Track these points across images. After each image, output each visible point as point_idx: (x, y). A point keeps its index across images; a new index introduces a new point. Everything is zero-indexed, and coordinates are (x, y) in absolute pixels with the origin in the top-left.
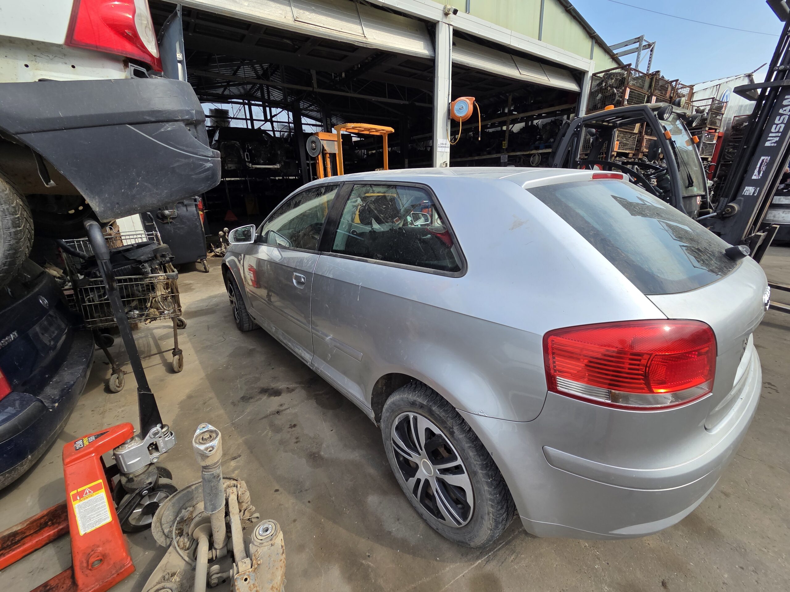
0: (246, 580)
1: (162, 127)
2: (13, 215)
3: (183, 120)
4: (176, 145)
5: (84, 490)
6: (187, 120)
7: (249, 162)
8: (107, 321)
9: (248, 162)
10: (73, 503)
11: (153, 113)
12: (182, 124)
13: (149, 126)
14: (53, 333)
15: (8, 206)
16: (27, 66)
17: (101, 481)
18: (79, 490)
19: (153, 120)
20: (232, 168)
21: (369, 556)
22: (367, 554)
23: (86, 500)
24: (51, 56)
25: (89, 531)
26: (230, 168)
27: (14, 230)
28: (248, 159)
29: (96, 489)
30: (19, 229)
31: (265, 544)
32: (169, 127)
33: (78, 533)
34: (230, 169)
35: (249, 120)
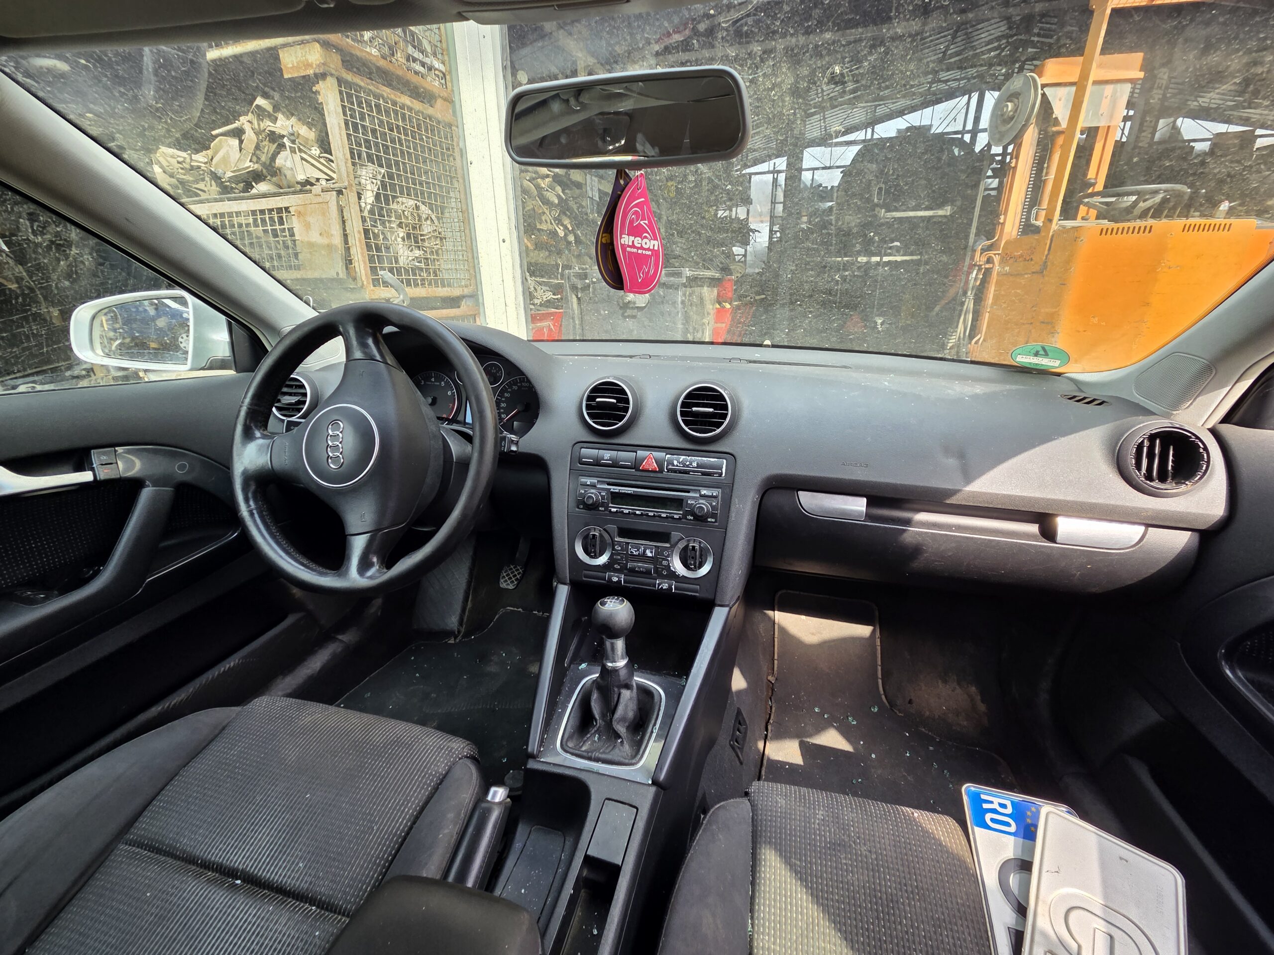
7: (882, 206)
9: (879, 206)
28: (880, 198)
35: (968, 132)
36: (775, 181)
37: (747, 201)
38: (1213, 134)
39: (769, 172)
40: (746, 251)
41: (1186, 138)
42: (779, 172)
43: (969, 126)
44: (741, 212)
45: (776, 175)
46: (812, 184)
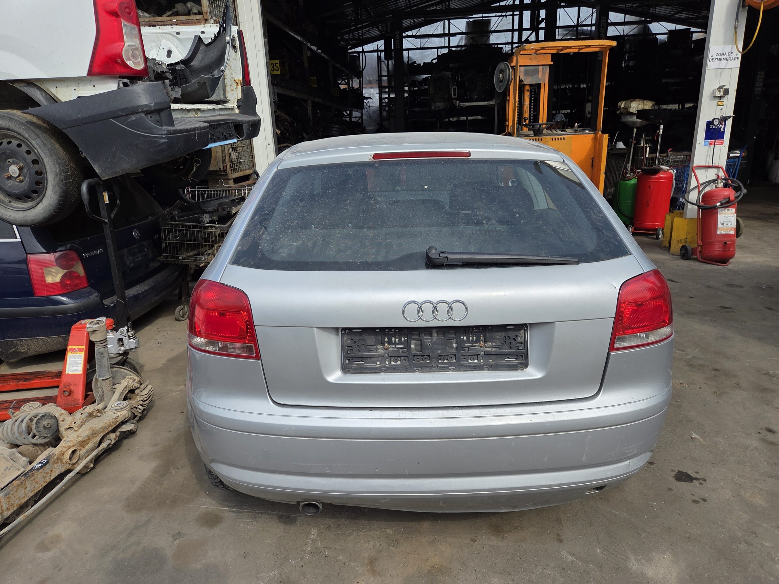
0: (82, 414)
1: (130, 118)
2: (65, 173)
3: (143, 112)
4: (139, 130)
5: (75, 348)
6: (146, 111)
7: (457, 99)
8: (174, 257)
9: (455, 99)
10: (68, 353)
11: (123, 110)
12: (143, 115)
13: (123, 118)
14: (138, 258)
15: (63, 168)
16: (75, 90)
17: (84, 347)
18: (73, 347)
19: (123, 114)
20: (441, 108)
21: (178, 468)
22: (179, 467)
23: (74, 355)
24: (85, 82)
25: (70, 373)
26: (438, 107)
27: (65, 182)
28: (454, 95)
29: (80, 350)
30: (68, 181)
31: (112, 410)
32: (134, 118)
33: (65, 372)
34: (437, 109)
35: (516, 30)
36: (379, 58)
37: (359, 74)
38: (668, 30)
39: (373, 51)
40: (362, 114)
41: (654, 32)
42: (381, 51)
43: (516, 27)
44: (355, 84)
45: (379, 53)
46: (408, 61)
